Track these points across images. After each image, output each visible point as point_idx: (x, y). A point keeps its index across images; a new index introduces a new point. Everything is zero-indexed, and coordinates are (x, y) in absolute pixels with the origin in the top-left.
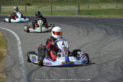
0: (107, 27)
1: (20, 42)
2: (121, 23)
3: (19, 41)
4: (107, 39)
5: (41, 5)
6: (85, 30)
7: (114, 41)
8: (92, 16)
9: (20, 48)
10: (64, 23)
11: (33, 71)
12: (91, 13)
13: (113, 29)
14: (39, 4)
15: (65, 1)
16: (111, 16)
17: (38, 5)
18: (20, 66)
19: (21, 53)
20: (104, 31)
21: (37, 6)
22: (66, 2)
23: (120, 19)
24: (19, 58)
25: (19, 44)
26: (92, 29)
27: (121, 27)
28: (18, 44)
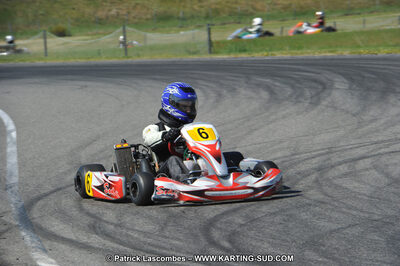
0: (277, 84)
1: (14, 134)
2: (319, 71)
3: (11, 131)
4: (267, 114)
5: (101, 31)
6: (213, 95)
7: (284, 117)
8: (244, 56)
9: (11, 149)
10: (155, 79)
11: (39, 198)
12: (247, 48)
13: (293, 87)
14: (95, 31)
15: (178, 18)
16: (299, 52)
17: (92, 35)
18: (6, 189)
19: (12, 160)
20: (265, 95)
21: (88, 35)
22: (184, 19)
23: (325, 59)
24: (5, 172)
25: (12, 138)
26: (233, 90)
27: (315, 81)
28: (8, 140)
